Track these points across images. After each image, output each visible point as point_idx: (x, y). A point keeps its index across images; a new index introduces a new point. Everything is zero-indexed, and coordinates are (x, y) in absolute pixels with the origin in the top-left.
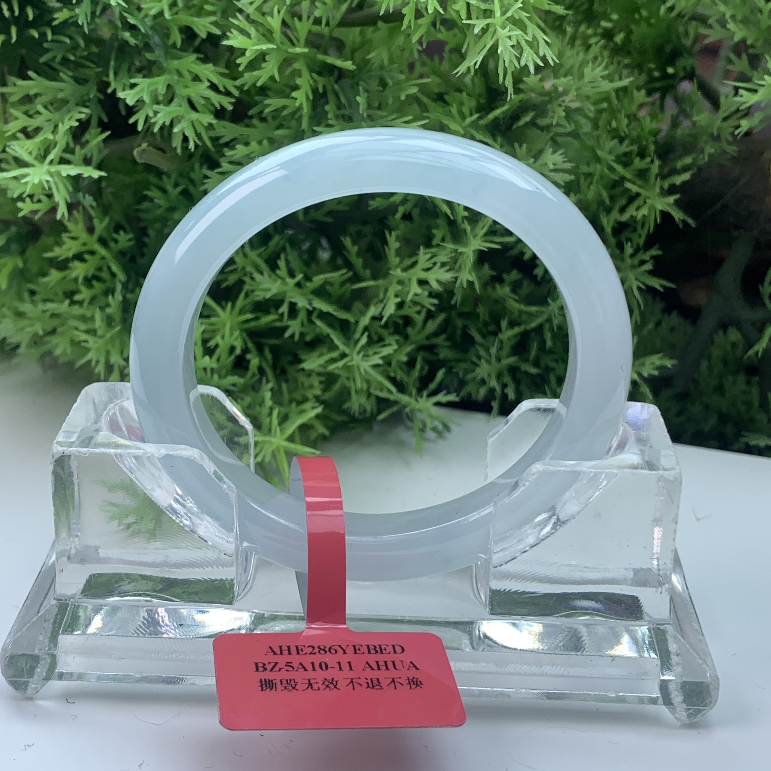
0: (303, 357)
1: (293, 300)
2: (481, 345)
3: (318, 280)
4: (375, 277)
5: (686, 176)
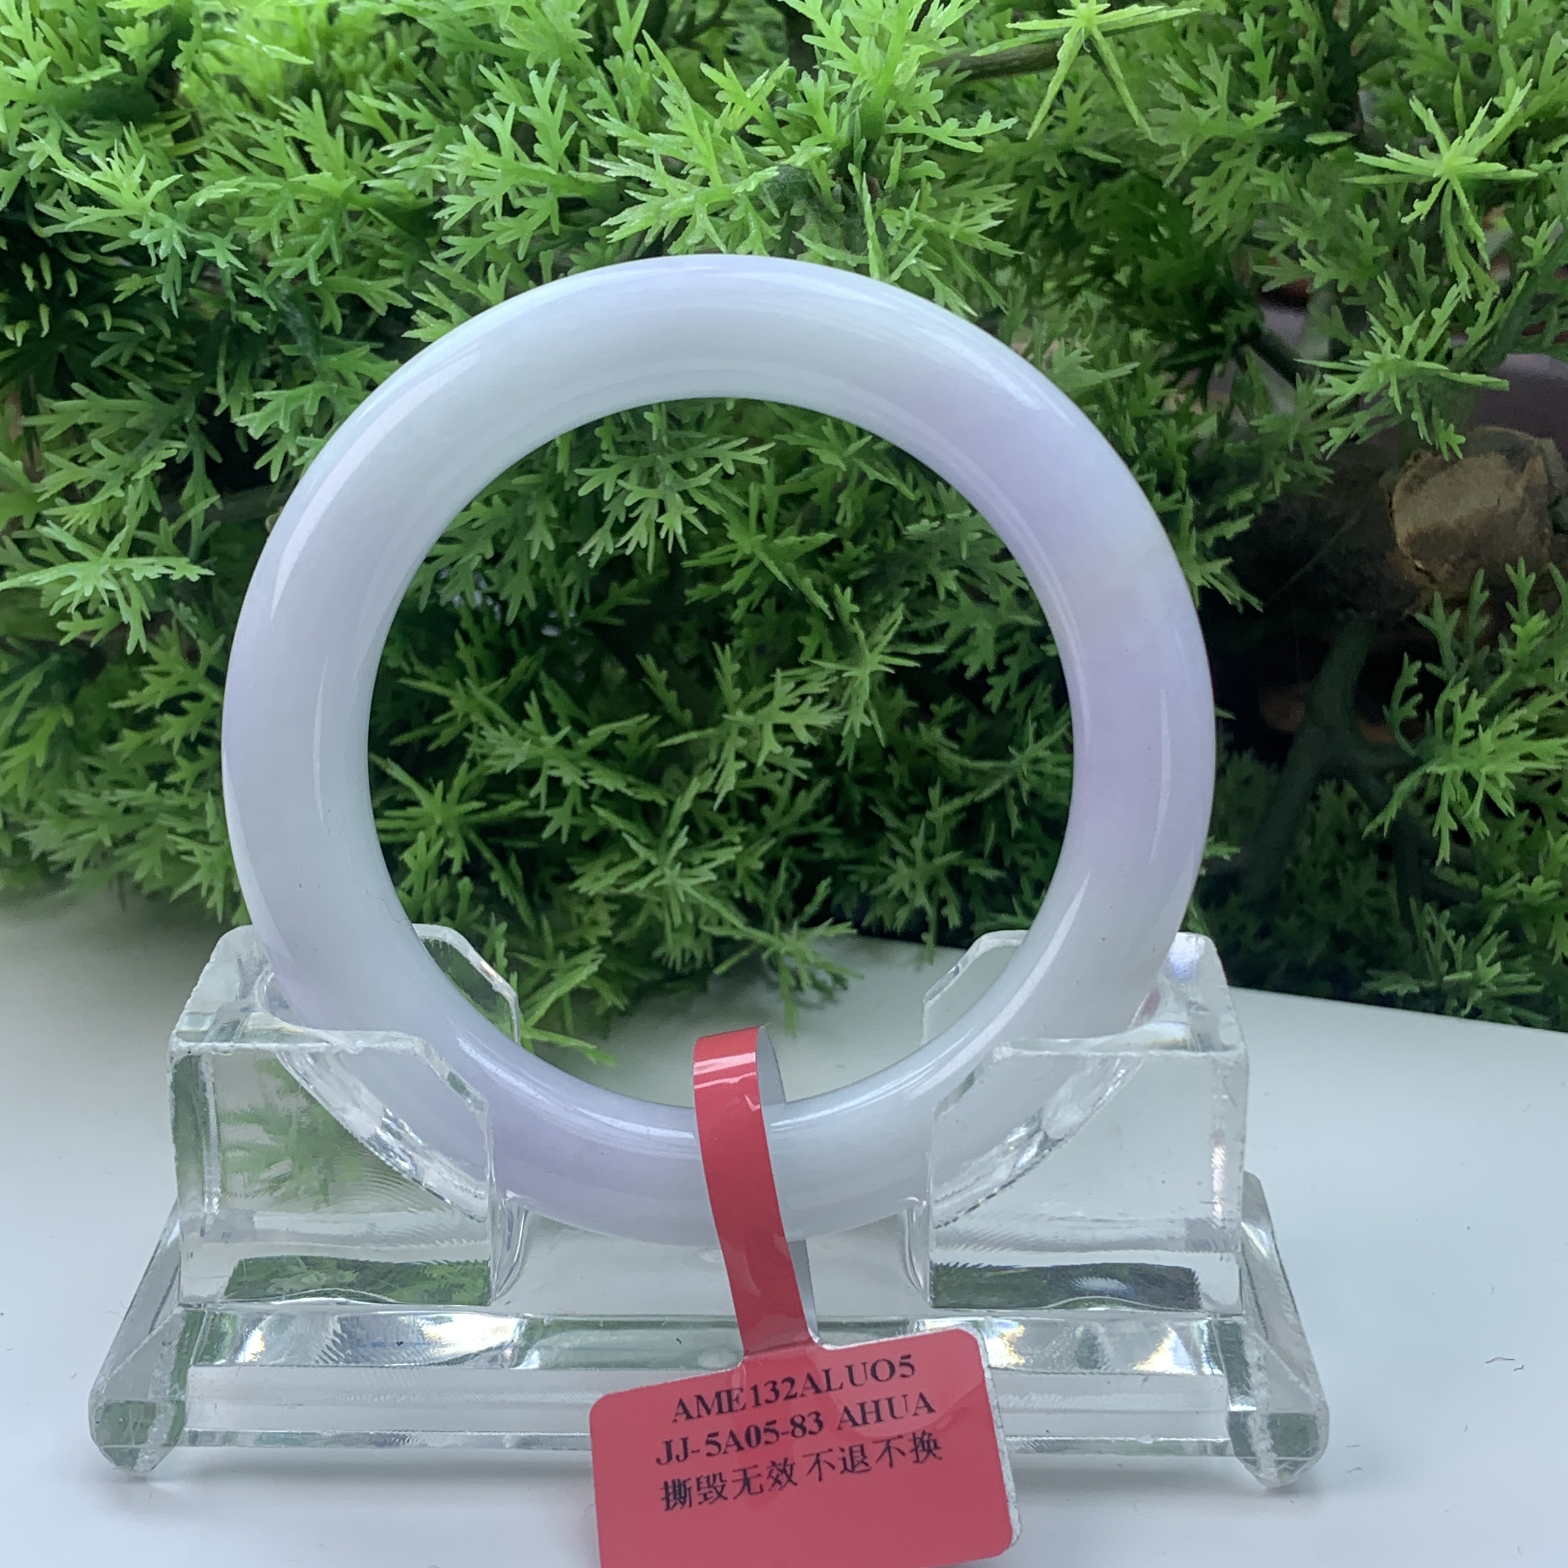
0: (577, 870)
1: (555, 773)
2: (895, 831)
3: (599, 733)
4: (699, 725)
5: (1243, 524)
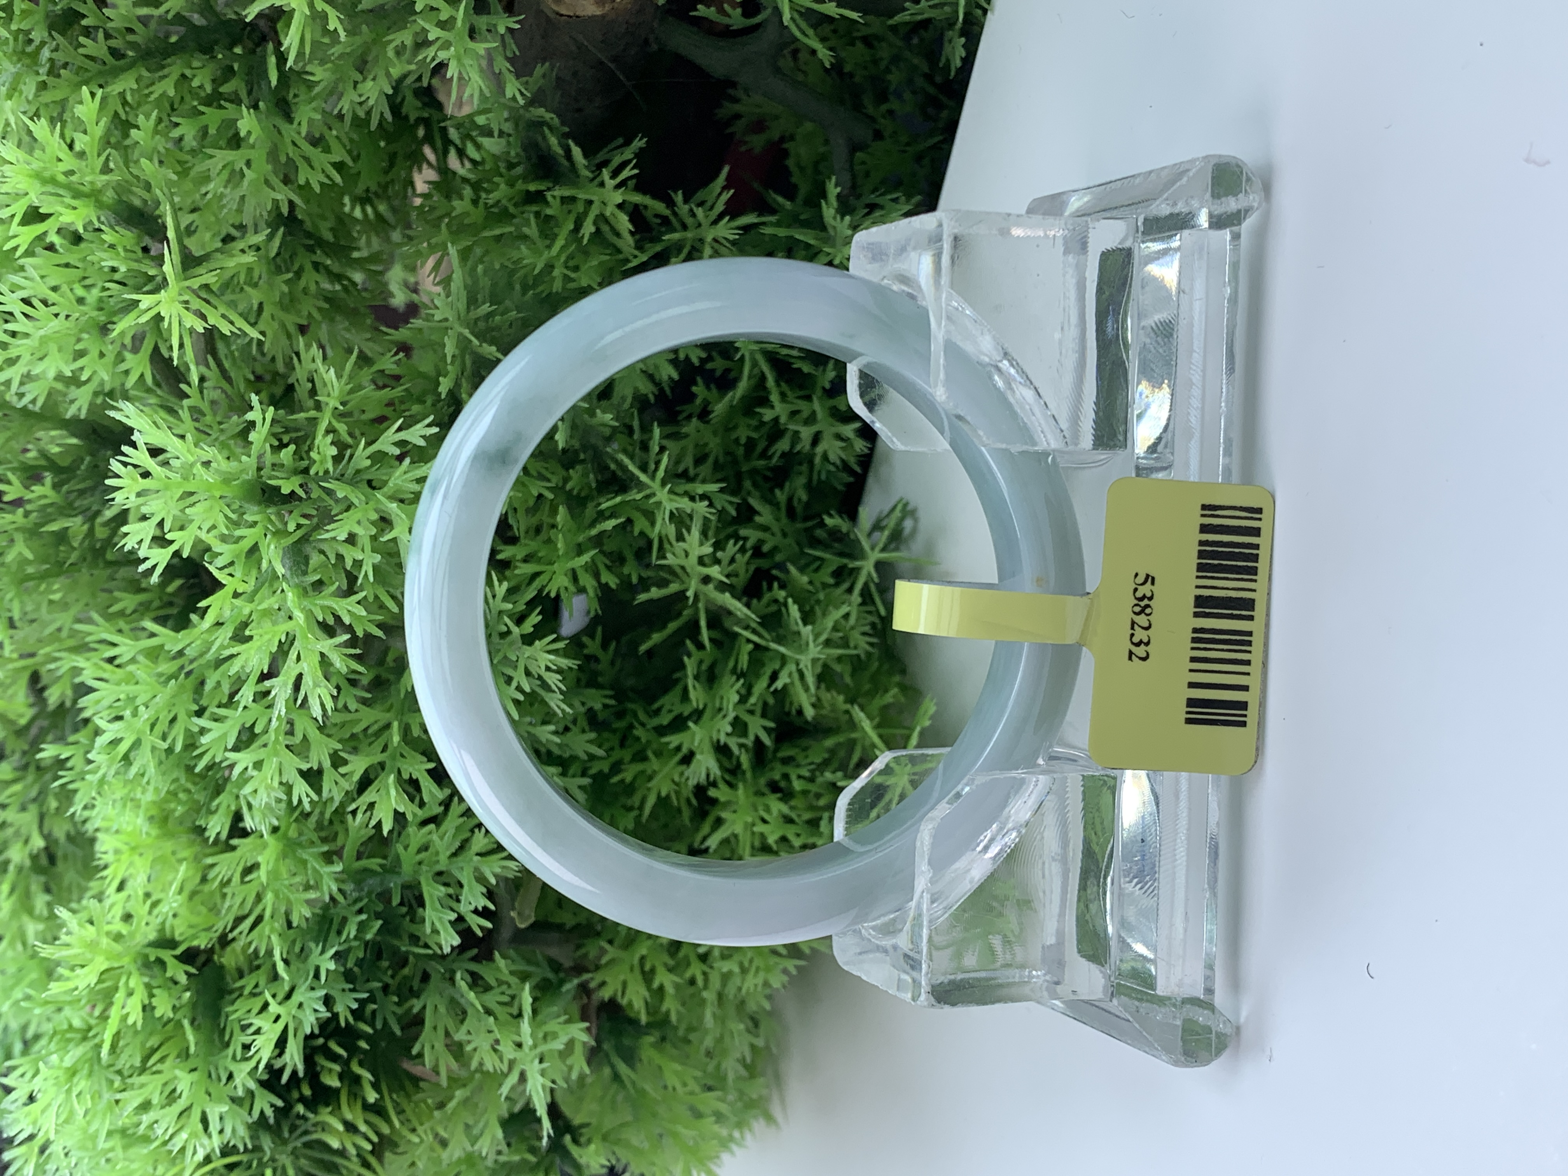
3: (695, 694)
4: (695, 608)
5: (576, 150)
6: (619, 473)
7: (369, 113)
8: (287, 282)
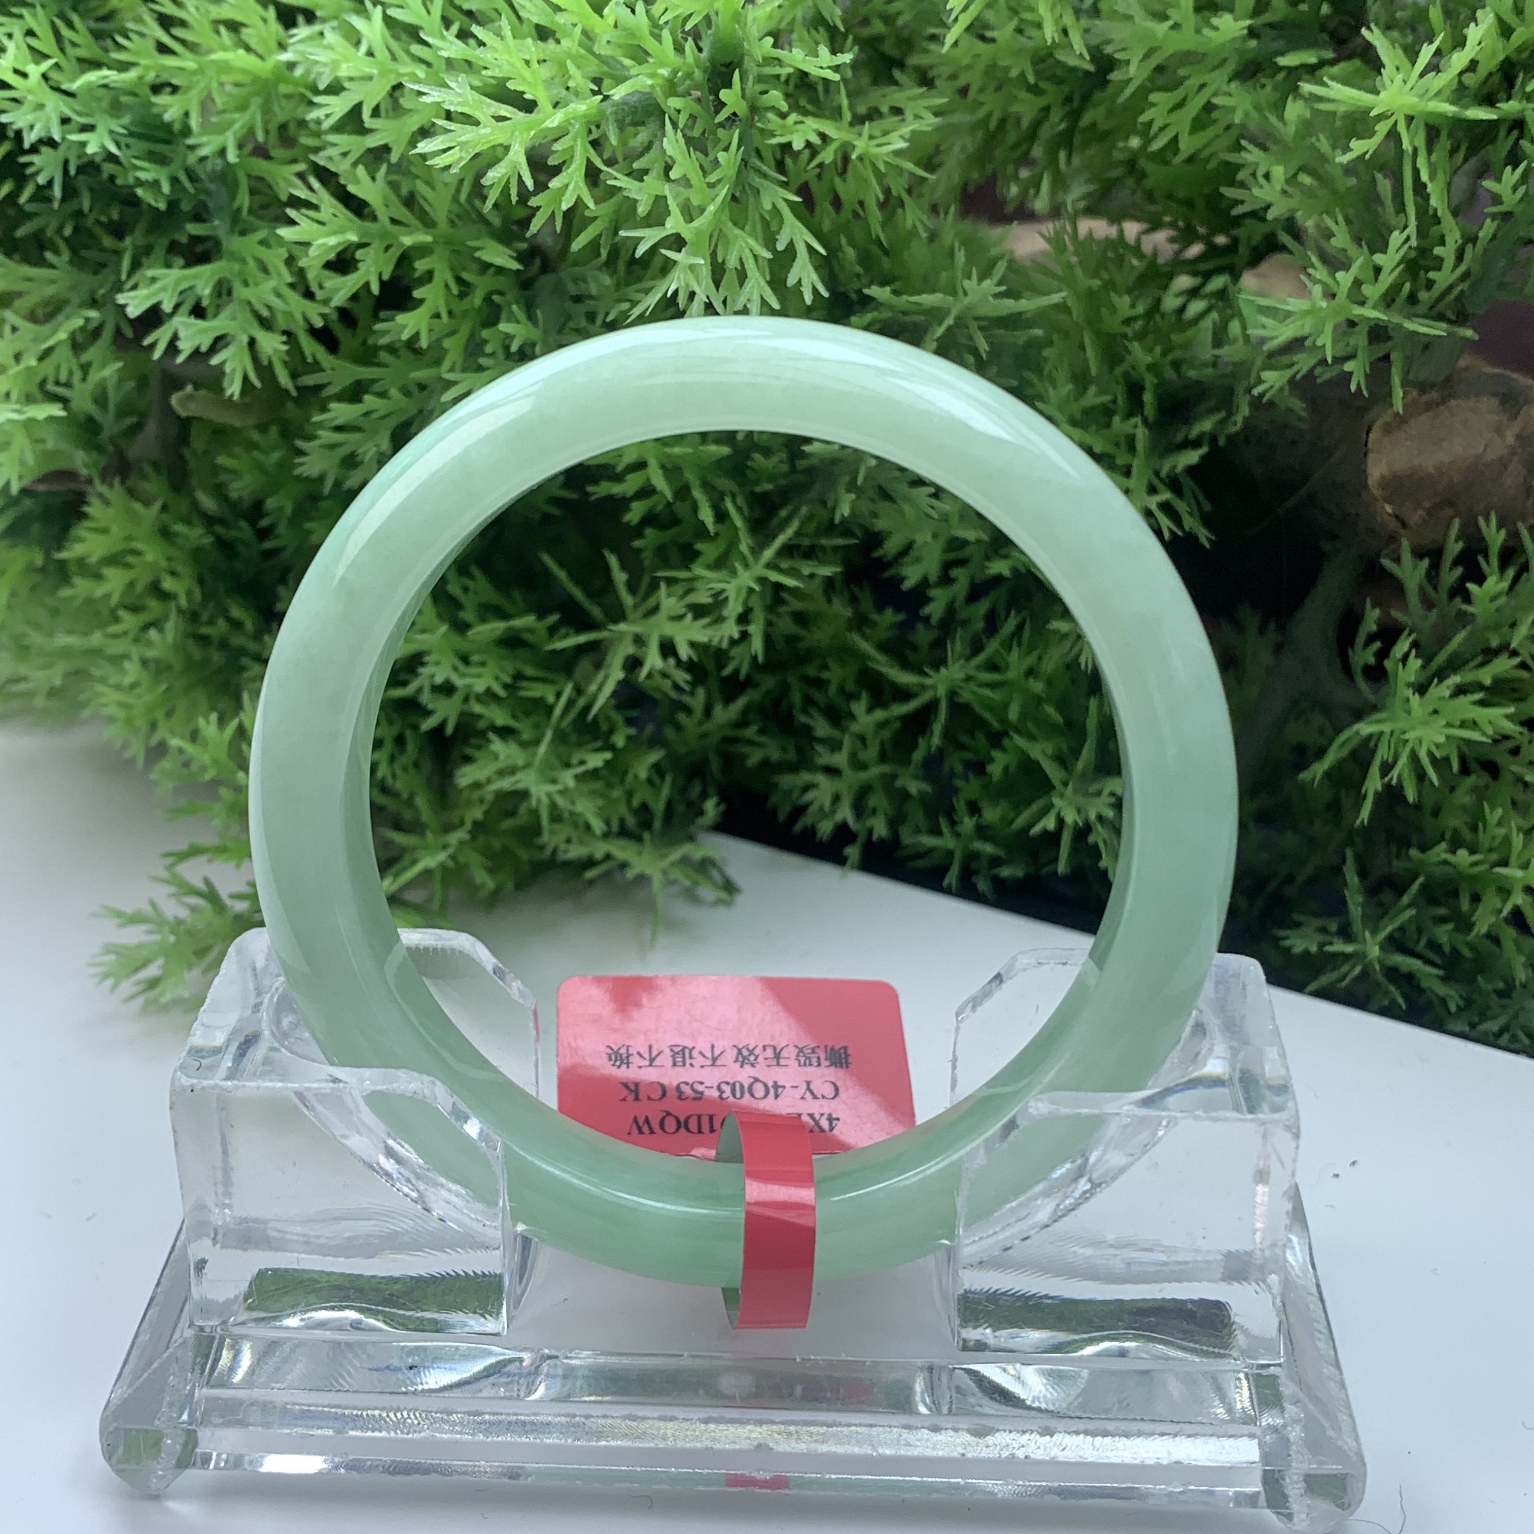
5: (1194, 457)
6: (775, 521)
7: (1242, 185)
8: (1022, 75)
